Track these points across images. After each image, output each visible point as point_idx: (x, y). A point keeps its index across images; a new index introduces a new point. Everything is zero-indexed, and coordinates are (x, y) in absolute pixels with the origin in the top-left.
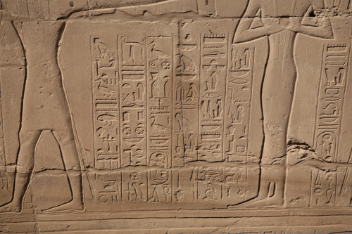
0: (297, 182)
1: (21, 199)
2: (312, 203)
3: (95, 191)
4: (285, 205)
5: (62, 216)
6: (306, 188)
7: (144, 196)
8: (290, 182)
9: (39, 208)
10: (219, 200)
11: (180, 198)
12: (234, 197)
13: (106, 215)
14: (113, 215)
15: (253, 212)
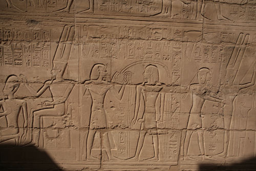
0: (177, 7)
1: (70, 6)
2: (182, 17)
3: (99, 5)
4: (172, 17)
5: (85, 16)
6: (179, 10)
7: (118, 9)
8: (174, 7)
9: (76, 11)
10: (147, 13)
11: (132, 11)
12: (152, 12)
13: (102, 16)
14: (105, 17)
15: (159, 19)
